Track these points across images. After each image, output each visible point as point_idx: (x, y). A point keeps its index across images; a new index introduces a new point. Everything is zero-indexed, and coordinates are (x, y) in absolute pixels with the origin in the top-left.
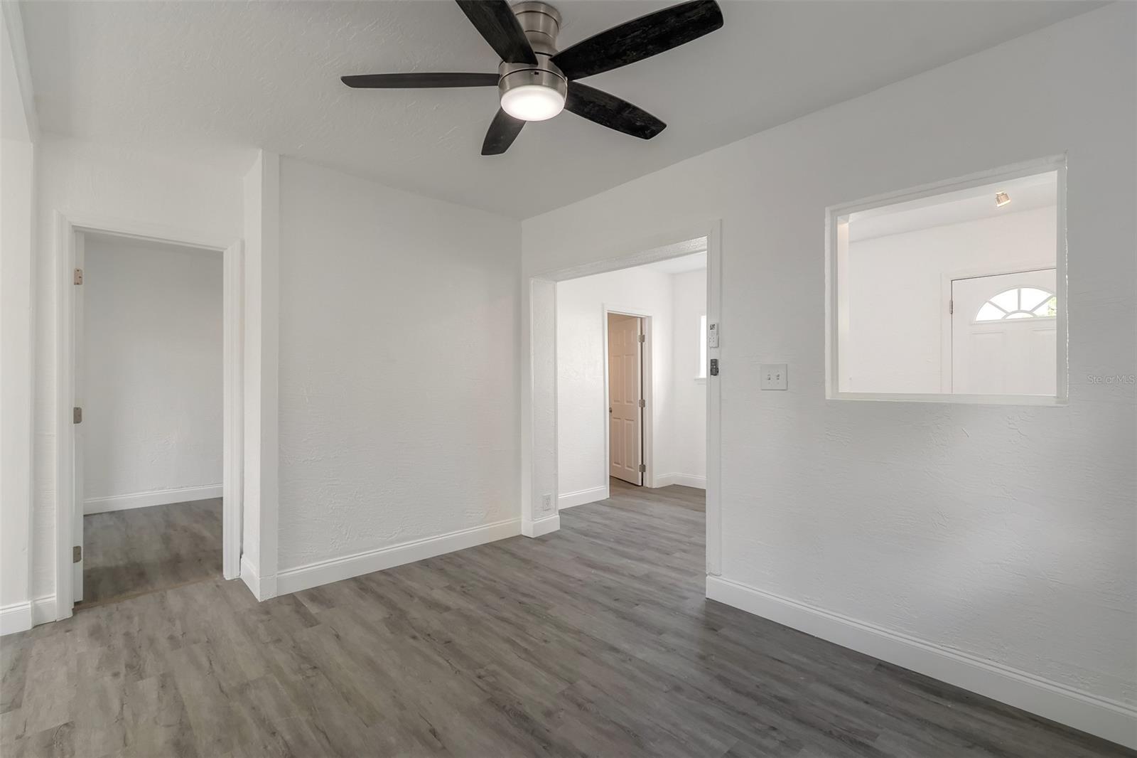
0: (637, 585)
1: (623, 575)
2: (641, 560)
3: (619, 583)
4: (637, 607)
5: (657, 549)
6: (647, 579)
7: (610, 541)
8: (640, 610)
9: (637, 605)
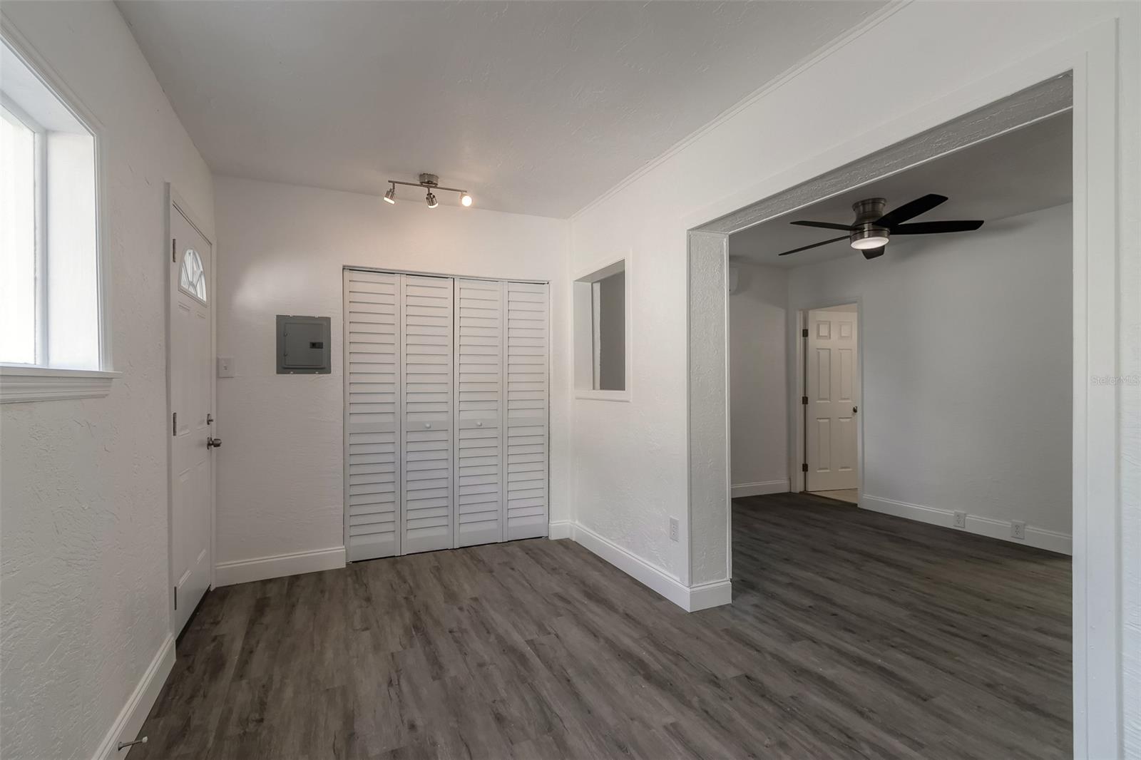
0: (809, 629)
1: (830, 647)
2: (800, 672)
3: (833, 635)
4: (811, 604)
5: (763, 696)
6: (794, 636)
7: (873, 746)
8: (807, 602)
9: (810, 607)
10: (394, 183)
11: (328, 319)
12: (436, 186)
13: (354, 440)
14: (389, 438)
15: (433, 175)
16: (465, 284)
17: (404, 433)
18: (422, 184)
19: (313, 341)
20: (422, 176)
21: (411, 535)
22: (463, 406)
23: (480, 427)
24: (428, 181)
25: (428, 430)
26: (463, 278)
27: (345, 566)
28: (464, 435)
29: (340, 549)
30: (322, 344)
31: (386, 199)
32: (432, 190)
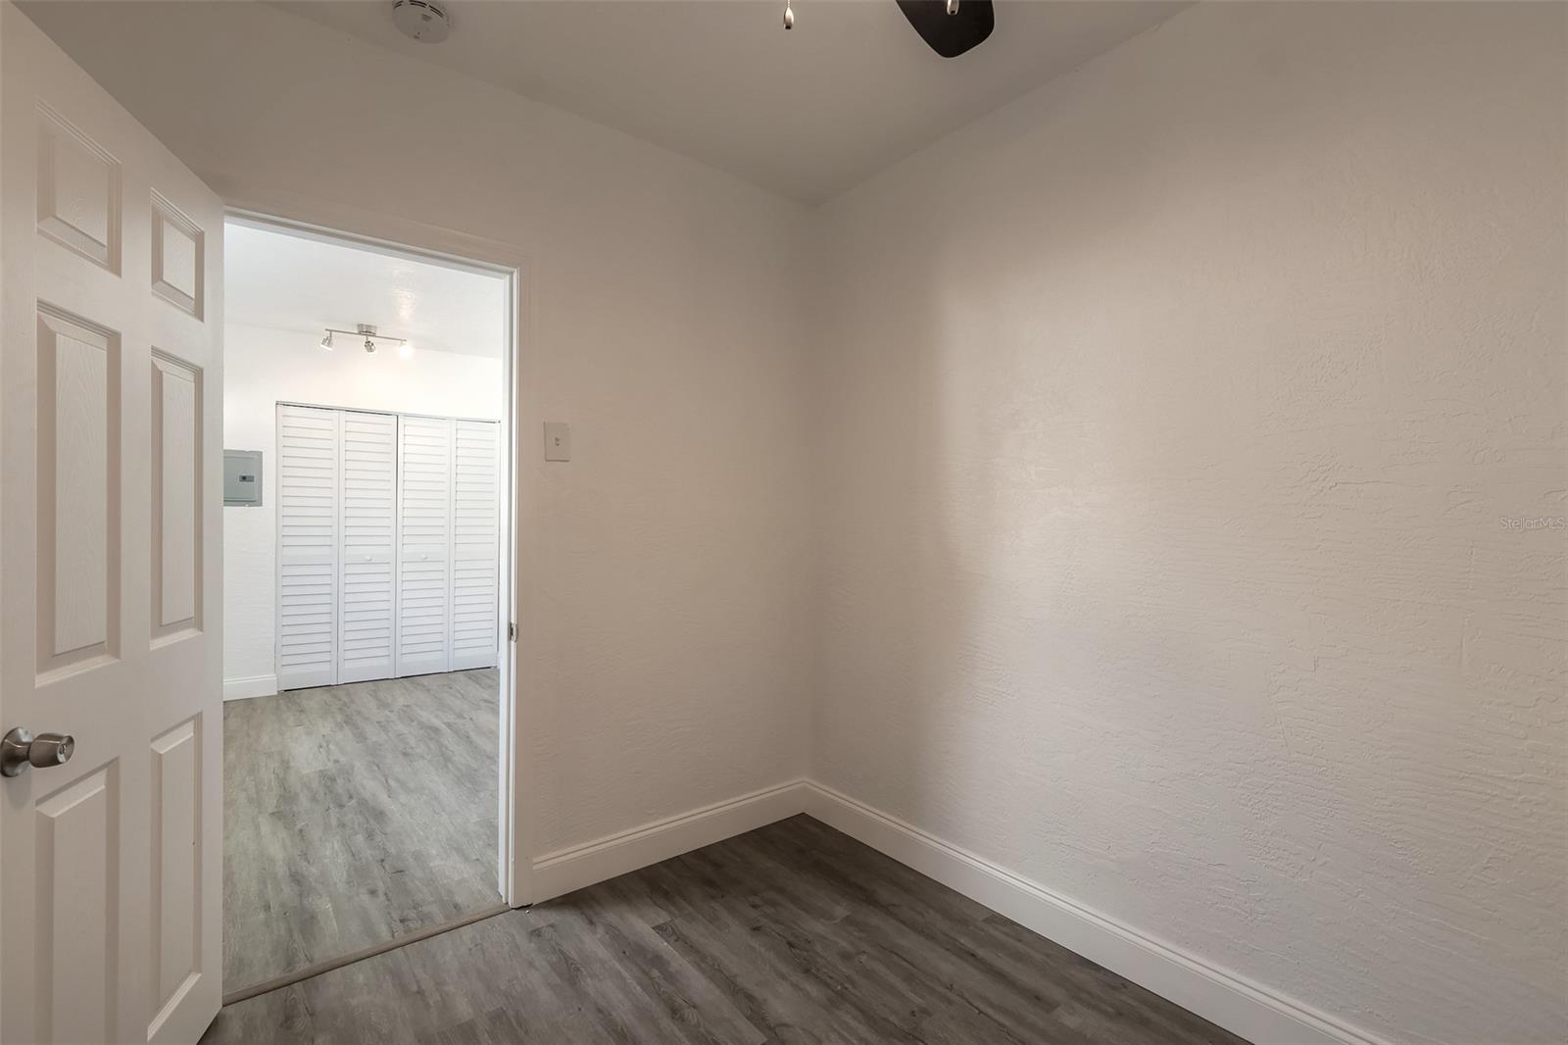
10: (331, 331)
11: (260, 454)
12: (374, 335)
13: (287, 571)
14: (326, 570)
15: (370, 326)
16: (408, 421)
17: (342, 565)
18: (360, 333)
19: (244, 475)
20: (360, 326)
21: (349, 665)
22: (406, 540)
23: (425, 560)
24: (366, 331)
25: (369, 562)
26: (406, 415)
27: (276, 693)
28: (407, 567)
29: (271, 677)
30: (253, 477)
31: (322, 346)
32: (370, 339)
